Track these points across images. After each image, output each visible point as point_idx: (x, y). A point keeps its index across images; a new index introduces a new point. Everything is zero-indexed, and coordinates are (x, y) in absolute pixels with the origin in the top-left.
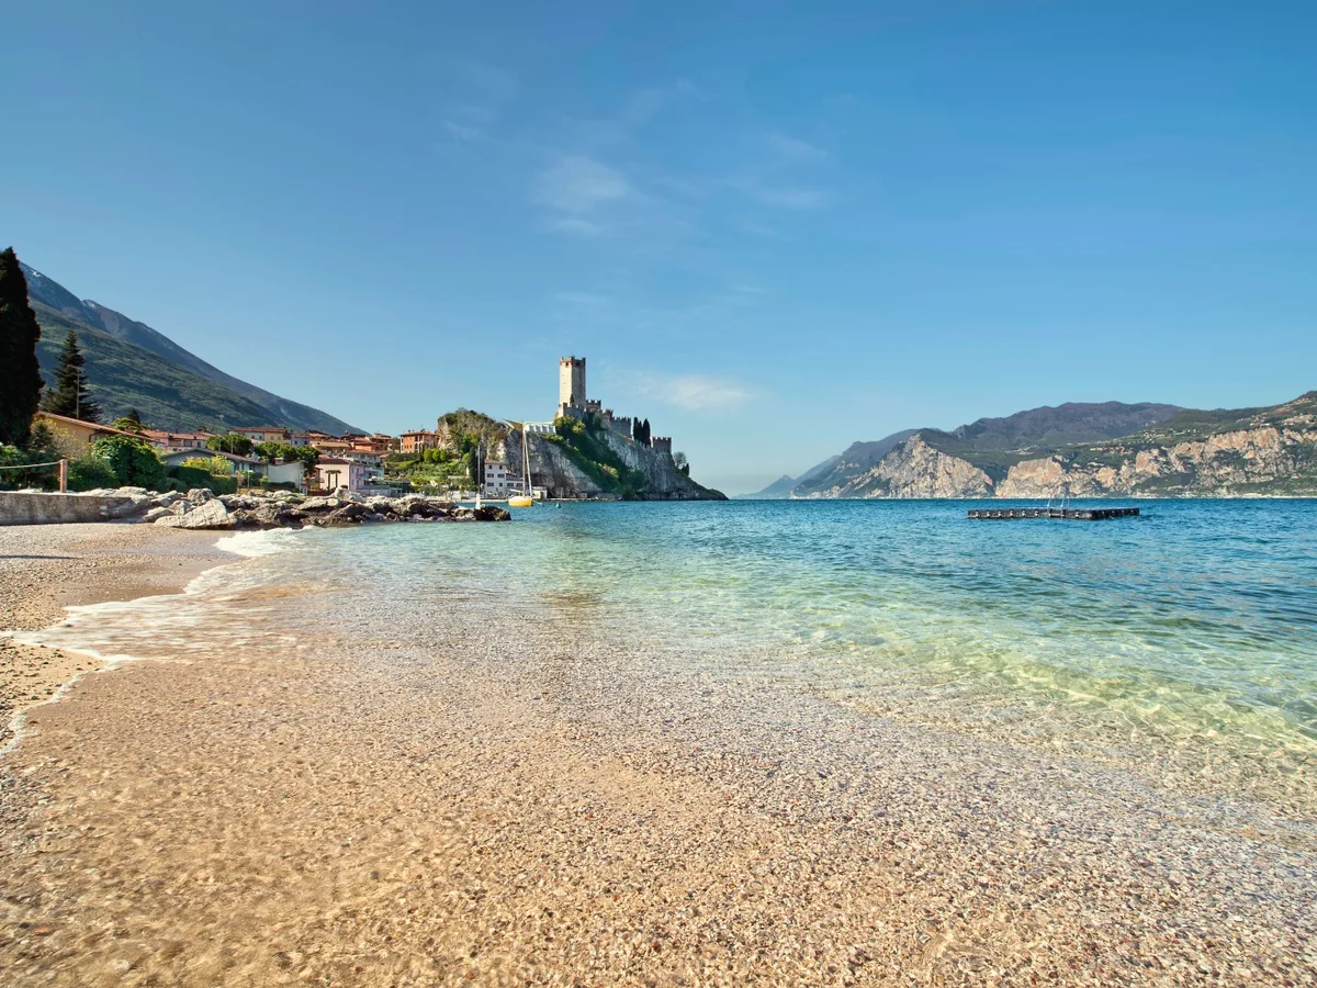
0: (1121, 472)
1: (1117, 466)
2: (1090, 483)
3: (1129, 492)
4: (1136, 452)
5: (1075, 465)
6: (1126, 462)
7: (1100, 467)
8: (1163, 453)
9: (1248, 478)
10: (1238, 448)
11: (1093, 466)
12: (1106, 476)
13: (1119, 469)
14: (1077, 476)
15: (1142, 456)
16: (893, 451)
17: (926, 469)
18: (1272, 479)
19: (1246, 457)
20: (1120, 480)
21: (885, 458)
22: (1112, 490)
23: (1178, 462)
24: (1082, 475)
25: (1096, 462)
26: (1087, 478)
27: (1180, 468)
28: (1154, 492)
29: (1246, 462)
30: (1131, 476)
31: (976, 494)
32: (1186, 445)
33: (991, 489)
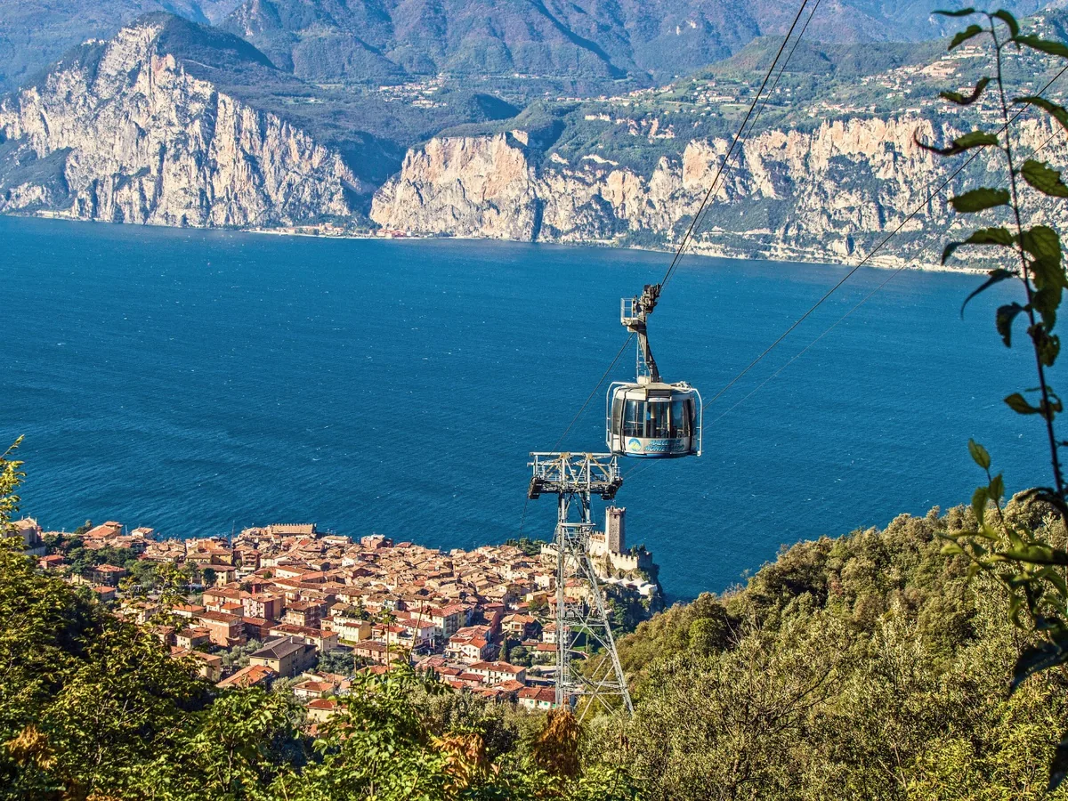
0: (652, 184)
1: (643, 170)
2: (588, 206)
3: (670, 234)
4: (682, 141)
5: (555, 158)
6: (663, 161)
7: (609, 168)
8: (736, 150)
9: (882, 221)
10: (868, 155)
11: (591, 163)
12: (620, 188)
13: (649, 178)
14: (559, 185)
15: (695, 153)
16: (67, 66)
17: (183, 139)
18: (920, 226)
19: (880, 175)
20: (650, 203)
21: (40, 82)
22: (634, 226)
23: (762, 173)
24: (571, 185)
25: (602, 155)
26: (584, 194)
27: (768, 190)
28: (718, 240)
29: (879, 184)
30: (673, 197)
31: (323, 218)
32: (777, 137)
33: (359, 203)
